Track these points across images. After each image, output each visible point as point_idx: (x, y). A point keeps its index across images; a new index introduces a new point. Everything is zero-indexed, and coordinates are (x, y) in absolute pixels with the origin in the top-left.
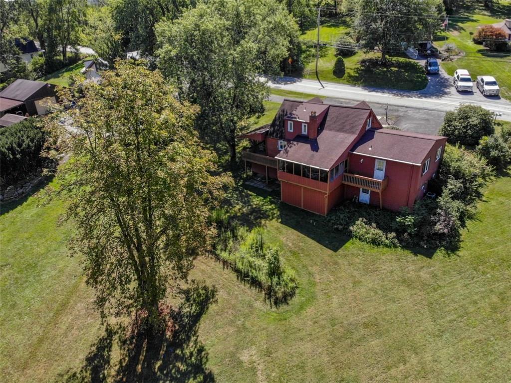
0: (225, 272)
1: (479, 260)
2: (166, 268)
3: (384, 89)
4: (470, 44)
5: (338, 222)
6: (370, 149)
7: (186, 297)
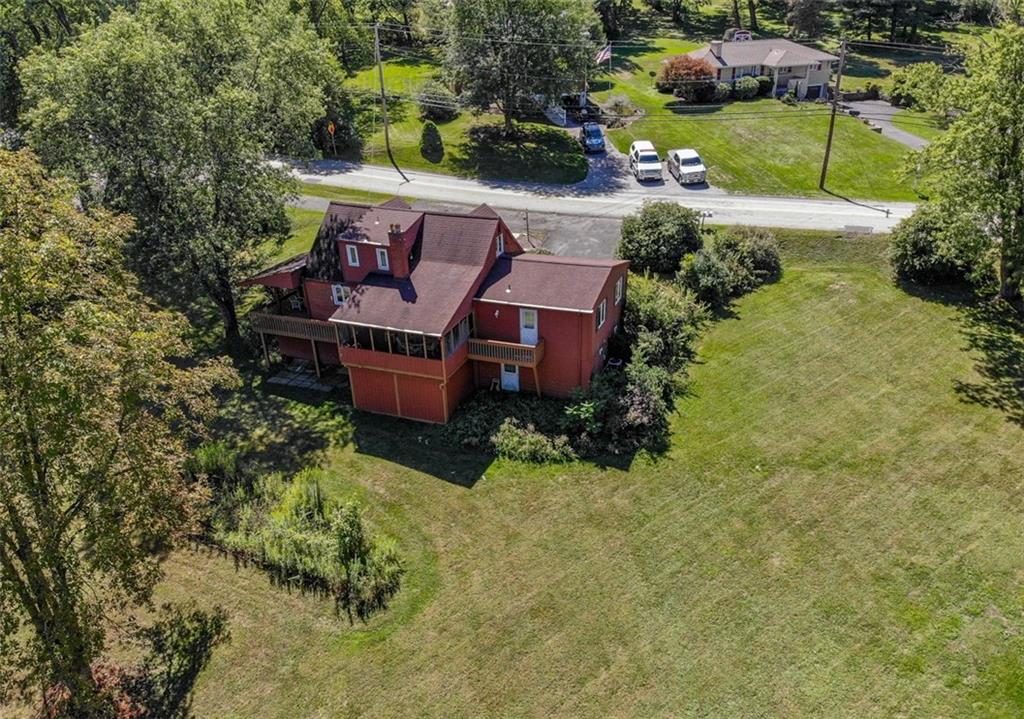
0: (240, 574)
1: (703, 462)
2: (94, 587)
3: (517, 182)
4: (652, 93)
5: (470, 433)
6: (508, 291)
7: (155, 643)
